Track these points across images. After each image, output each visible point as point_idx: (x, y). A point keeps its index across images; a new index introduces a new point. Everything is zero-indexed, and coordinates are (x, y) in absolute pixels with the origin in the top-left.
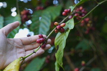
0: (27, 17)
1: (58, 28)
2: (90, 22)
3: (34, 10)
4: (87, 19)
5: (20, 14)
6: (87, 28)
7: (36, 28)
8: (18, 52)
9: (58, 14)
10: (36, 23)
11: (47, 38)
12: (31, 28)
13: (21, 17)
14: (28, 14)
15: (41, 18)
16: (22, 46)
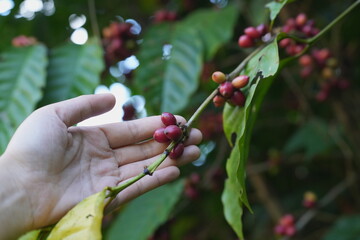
0: (123, 46)
1: (224, 93)
2: (332, 62)
3: (145, 22)
4: (323, 54)
5: (102, 36)
6: (323, 84)
7: (154, 81)
8: (94, 170)
9: (227, 34)
10: (152, 65)
11: (188, 124)
12: (137, 82)
13: (105, 47)
14: (125, 35)
15: (172, 50)
16: (109, 151)
